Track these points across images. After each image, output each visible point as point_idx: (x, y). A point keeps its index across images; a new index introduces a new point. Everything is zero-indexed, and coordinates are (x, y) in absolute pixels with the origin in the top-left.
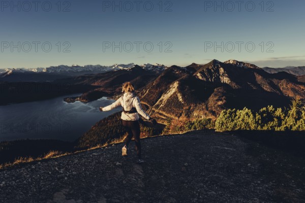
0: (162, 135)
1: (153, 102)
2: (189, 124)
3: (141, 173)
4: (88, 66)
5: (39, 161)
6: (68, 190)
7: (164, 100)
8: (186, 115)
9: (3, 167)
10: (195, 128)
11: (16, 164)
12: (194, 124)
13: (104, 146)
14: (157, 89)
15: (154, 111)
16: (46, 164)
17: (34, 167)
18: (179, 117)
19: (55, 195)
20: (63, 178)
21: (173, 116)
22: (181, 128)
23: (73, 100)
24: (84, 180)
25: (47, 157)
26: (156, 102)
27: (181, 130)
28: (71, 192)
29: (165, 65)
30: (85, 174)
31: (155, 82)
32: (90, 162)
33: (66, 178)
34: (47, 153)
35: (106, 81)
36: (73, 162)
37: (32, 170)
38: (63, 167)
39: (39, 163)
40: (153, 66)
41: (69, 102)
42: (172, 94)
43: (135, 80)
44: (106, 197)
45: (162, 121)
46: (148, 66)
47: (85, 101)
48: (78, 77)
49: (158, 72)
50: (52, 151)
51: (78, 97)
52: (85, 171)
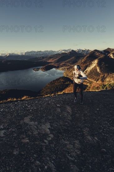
0: (85, 91)
2: (102, 86)
3: (70, 112)
4: (46, 51)
5: (19, 100)
6: (31, 117)
7: (88, 71)
8: (101, 80)
9: (3, 102)
10: (106, 88)
11: (8, 101)
12: (106, 85)
13: (52, 95)
14: (84, 64)
16: (22, 102)
17: (16, 103)
18: (97, 81)
19: (25, 118)
20: (29, 110)
21: (93, 81)
22: (97, 87)
23: (38, 70)
24: (40, 112)
25: (23, 99)
27: (98, 89)
28: (33, 118)
29: (90, 50)
30: (41, 109)
31: (83, 60)
32: (43, 103)
33: (31, 110)
34: (23, 96)
35: (55, 60)
36: (35, 102)
37: (15, 105)
38: (30, 105)
39: (19, 101)
40: (83, 50)
41: (36, 71)
42: (93, 67)
43: (71, 59)
44: (50, 122)
45: (86, 83)
46: (79, 50)
47: (44, 70)
48: (41, 57)
49: (85, 54)
50: (25, 96)
51: (40, 68)
52: (41, 107)
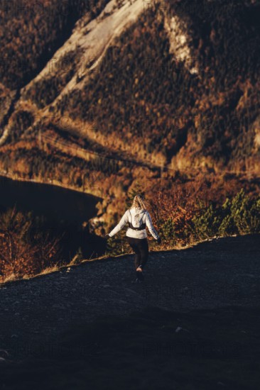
1: (23, 64)
2: (209, 213)
7: (88, 55)
8: (208, 143)
12: (228, 211)
15: (27, 117)
18: (170, 154)
21: (136, 149)
26: (43, 66)
42: (133, 17)
45: (75, 173)
